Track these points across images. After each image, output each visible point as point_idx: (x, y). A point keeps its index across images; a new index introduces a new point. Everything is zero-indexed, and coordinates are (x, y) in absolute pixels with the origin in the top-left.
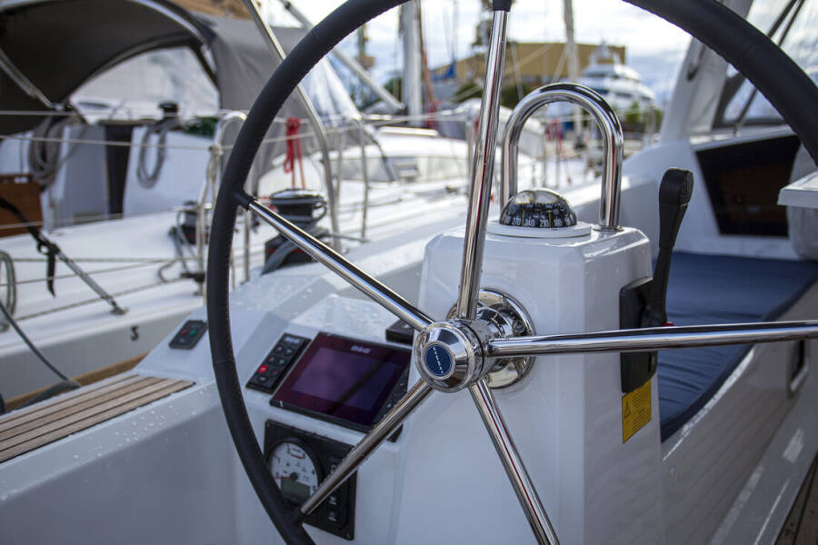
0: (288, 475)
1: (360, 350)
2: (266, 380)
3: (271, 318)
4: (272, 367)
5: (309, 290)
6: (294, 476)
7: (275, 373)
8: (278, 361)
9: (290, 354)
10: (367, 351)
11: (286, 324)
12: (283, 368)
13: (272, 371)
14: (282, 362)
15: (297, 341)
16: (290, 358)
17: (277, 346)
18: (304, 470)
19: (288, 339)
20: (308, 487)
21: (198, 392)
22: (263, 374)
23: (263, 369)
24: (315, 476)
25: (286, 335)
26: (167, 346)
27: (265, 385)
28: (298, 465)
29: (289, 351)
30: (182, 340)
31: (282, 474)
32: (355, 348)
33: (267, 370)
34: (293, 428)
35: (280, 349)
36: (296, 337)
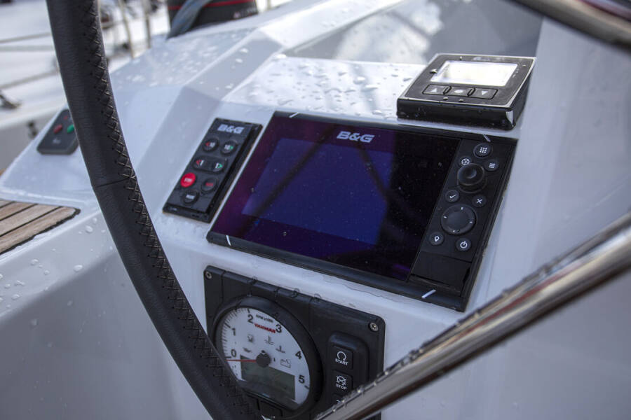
0: (252, 356)
1: (354, 137)
2: (196, 200)
3: (190, 96)
4: (203, 177)
5: (245, 50)
6: (264, 359)
7: (210, 186)
8: (213, 166)
9: (231, 153)
10: (368, 138)
11: (216, 103)
12: (223, 176)
13: (205, 183)
14: (218, 166)
15: (239, 130)
16: (232, 159)
17: (207, 141)
18: (280, 350)
19: (223, 128)
20: (293, 377)
21: (84, 225)
22: (189, 190)
23: (189, 180)
24: (303, 361)
25: (218, 122)
26: (35, 152)
27: (195, 206)
28: (269, 341)
29: (228, 147)
30: (56, 141)
31: (240, 352)
32: (344, 135)
33: (195, 182)
34: (255, 281)
35: (212, 145)
36: (237, 124)
